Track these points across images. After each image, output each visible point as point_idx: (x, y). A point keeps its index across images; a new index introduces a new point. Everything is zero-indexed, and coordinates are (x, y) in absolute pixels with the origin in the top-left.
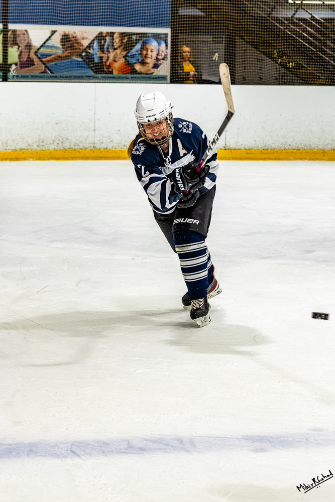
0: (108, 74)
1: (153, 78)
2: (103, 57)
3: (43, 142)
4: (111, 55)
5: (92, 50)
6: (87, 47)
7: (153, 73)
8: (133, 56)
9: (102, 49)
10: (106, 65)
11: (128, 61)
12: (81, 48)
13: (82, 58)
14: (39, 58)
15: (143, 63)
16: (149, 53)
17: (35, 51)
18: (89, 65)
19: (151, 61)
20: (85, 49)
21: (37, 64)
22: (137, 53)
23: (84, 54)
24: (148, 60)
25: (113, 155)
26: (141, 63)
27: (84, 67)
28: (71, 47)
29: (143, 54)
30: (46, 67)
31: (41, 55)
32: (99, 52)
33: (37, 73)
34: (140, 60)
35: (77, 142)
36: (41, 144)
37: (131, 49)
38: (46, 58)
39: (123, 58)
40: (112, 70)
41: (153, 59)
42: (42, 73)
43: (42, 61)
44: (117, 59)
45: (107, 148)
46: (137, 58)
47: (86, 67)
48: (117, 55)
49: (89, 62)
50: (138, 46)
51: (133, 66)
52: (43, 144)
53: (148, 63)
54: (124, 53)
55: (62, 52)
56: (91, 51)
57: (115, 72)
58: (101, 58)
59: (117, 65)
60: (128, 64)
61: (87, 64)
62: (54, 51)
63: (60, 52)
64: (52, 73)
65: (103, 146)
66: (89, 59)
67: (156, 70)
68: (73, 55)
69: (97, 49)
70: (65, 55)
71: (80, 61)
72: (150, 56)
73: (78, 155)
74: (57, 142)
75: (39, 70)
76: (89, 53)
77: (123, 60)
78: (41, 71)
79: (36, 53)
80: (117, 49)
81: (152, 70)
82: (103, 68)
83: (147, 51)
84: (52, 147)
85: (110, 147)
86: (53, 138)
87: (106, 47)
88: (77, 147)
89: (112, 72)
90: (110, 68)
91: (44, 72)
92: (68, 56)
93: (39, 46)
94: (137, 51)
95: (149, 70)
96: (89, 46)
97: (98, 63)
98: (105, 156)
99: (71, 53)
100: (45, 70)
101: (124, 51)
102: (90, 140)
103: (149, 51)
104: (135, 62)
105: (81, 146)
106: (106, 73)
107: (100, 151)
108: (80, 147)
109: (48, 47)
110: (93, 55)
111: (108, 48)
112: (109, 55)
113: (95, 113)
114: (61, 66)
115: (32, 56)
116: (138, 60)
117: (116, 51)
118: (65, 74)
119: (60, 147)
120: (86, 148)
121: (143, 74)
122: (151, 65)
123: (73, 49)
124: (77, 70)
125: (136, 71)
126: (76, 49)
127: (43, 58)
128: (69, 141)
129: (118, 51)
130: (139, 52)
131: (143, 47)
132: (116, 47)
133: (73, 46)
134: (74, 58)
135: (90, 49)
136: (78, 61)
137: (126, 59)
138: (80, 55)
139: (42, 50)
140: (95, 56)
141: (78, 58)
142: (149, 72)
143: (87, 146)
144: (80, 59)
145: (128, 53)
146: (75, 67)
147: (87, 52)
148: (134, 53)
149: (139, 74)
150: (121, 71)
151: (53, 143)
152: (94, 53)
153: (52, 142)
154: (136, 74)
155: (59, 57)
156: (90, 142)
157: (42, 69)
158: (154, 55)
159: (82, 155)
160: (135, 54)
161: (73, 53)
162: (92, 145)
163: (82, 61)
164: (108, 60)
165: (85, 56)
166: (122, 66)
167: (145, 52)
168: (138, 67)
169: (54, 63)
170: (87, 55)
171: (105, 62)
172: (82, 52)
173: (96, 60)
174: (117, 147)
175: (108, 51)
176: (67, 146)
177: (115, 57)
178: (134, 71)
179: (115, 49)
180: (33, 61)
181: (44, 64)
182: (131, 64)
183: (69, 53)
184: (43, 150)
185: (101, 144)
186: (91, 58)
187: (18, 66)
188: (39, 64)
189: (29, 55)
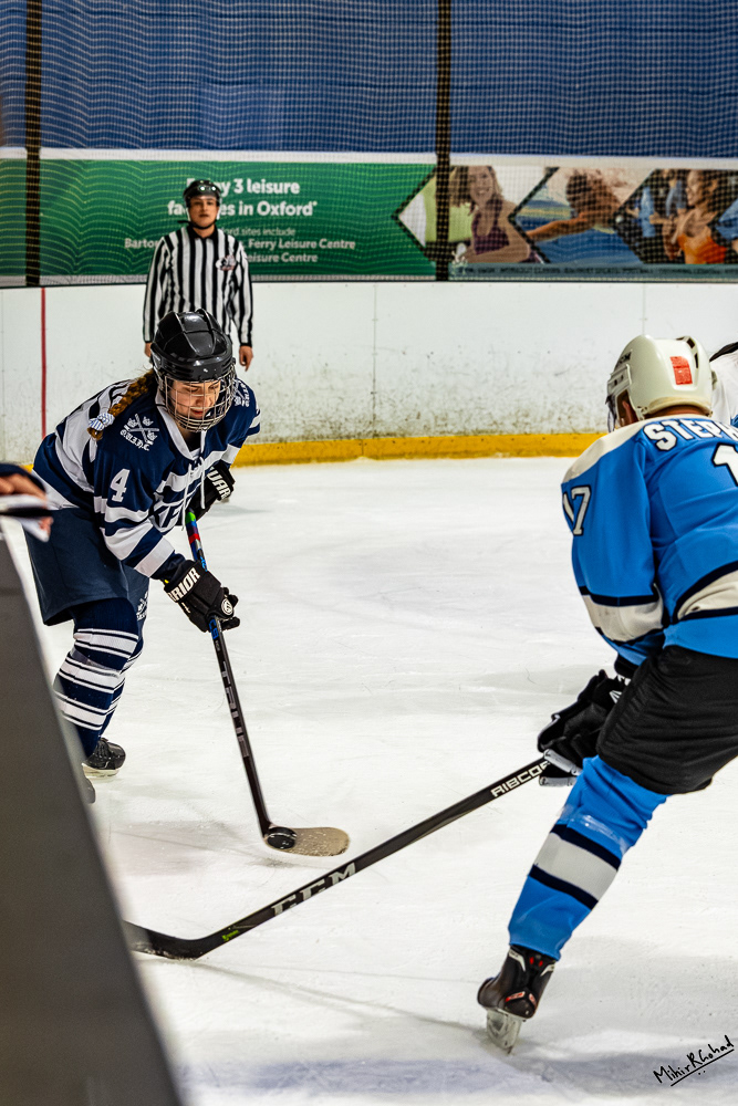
2: (661, 225)
4: (681, 223)
5: (636, 208)
9: (659, 206)
10: (667, 244)
12: (612, 205)
17: (509, 212)
18: (630, 243)
21: (513, 243)
23: (618, 219)
28: (590, 203)
32: (652, 214)
38: (534, 228)
39: (706, 228)
40: (682, 254)
44: (693, 230)
48: (694, 220)
51: (730, 245)
54: (709, 217)
56: (635, 213)
57: (689, 259)
58: (658, 228)
59: (692, 244)
60: (720, 241)
68: (594, 222)
69: (650, 209)
70: (576, 221)
75: (518, 255)
76: (631, 216)
77: (706, 232)
78: (522, 258)
80: (693, 207)
82: (663, 250)
87: (668, 202)
89: (681, 259)
90: (677, 250)
91: (529, 260)
92: (583, 223)
96: (631, 202)
97: (651, 239)
99: (589, 216)
100: (532, 254)
101: (709, 211)
106: (668, 262)
110: (640, 220)
111: (673, 205)
112: (676, 220)
115: (503, 223)
117: (692, 211)
123: (595, 208)
126: (600, 208)
129: (698, 212)
132: (690, 203)
133: (595, 202)
134: (597, 227)
135: (631, 208)
138: (611, 222)
140: (644, 224)
141: (605, 227)
144: (610, 231)
147: (625, 215)
150: (703, 255)
152: (643, 217)
155: (563, 225)
157: (525, 254)
161: (595, 216)
164: (672, 231)
166: (705, 245)
169: (551, 240)
171: (668, 237)
172: (615, 215)
173: (647, 233)
175: (675, 213)
177: (688, 226)
178: (732, 257)
179: (689, 208)
180: (504, 236)
183: (583, 217)
187: (472, 246)
188: (518, 242)
189: (496, 222)
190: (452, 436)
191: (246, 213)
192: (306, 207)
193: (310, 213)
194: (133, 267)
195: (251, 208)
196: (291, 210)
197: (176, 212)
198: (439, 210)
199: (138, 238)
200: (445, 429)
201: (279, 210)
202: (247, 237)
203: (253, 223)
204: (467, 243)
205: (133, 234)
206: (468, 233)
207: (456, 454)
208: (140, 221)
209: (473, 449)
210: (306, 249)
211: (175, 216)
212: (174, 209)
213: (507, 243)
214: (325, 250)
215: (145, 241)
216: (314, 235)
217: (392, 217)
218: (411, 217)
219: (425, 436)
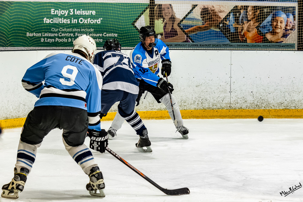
0: (243, 42)
1: (282, 46)
2: (238, 28)
3: (185, 102)
4: (246, 26)
5: (228, 21)
6: (224, 19)
7: (282, 42)
8: (264, 27)
9: (237, 20)
10: (240, 35)
11: (260, 31)
12: (219, 19)
13: (219, 29)
14: (182, 29)
15: (274, 33)
16: (279, 24)
17: (178, 22)
18: (225, 34)
19: (280, 32)
20: (222, 21)
21: (180, 35)
22: (268, 24)
23: (221, 25)
24: (278, 31)
25: (247, 114)
26: (271, 32)
27: (221, 36)
28: (209, 19)
29: (273, 25)
30: (187, 36)
31: (184, 26)
32: (234, 23)
33: (180, 42)
34: (271, 31)
35: (215, 102)
36: (182, 104)
37: (263, 21)
38: (188, 28)
39: (255, 29)
40: (246, 38)
41: (282, 29)
42: (184, 42)
43: (184, 31)
44: (250, 30)
45: (241, 108)
46: (268, 29)
47: (223, 37)
48: (250, 25)
49: (225, 31)
50: (269, 18)
51: (265, 35)
52: (185, 104)
53: (278, 33)
54: (257, 24)
55: (202, 23)
56: (228, 23)
57: (249, 41)
58: (236, 29)
59: (250, 35)
60: (260, 34)
61: (223, 34)
62: (195, 23)
63: (200, 24)
64: (193, 42)
65: (238, 106)
66: (225, 30)
67: (285, 39)
68: (211, 26)
69: (233, 21)
70: (204, 26)
71: (217, 31)
72: (279, 27)
73: (215, 114)
74: (197, 103)
75: (182, 39)
76: (226, 24)
77: (255, 30)
78: (183, 40)
79: (179, 25)
80: (250, 21)
81: (282, 39)
82: (238, 37)
83: (277, 22)
84: (193, 107)
85: (244, 106)
86: (194, 99)
87: (240, 18)
88: (215, 107)
89: (246, 41)
90: (244, 37)
91: (186, 41)
92: (207, 27)
93: (181, 19)
94: (269, 22)
95: (279, 39)
96: (226, 18)
97: (234, 33)
98: (240, 115)
99: (209, 24)
100: (187, 39)
101: (256, 22)
102: (227, 101)
103: (279, 22)
104: (266, 32)
105: (219, 106)
106: (240, 42)
107: (235, 110)
108: (217, 107)
109: (190, 19)
110: (229, 26)
111: (242, 20)
112: (243, 26)
113: (231, 77)
114: (201, 36)
115: (176, 26)
116: (269, 30)
117: (249, 22)
118: (204, 43)
119: (200, 107)
120: (223, 108)
121: (273, 42)
122: (280, 35)
123: (211, 21)
124: (215, 39)
125: (267, 40)
126: (214, 21)
127: (186, 29)
128: (208, 101)
129: (252, 22)
130: (270, 23)
131: (274, 19)
132: (249, 19)
133: (212, 18)
134: (213, 29)
135: (226, 21)
136: (215, 31)
137: (258, 29)
138: (218, 26)
139: (184, 22)
140: (231, 27)
141: (215, 28)
142: (279, 41)
143: (224, 105)
144: (218, 30)
145: (260, 24)
146: (213, 36)
147: (224, 23)
148: (265, 24)
149: (269, 42)
150: (254, 39)
151: (194, 103)
152: (230, 24)
153: (192, 103)
154: (267, 42)
155: (199, 27)
156: (227, 102)
157: (184, 39)
158: (283, 25)
159: (219, 114)
160: (267, 25)
161: (211, 24)
162: (228, 105)
163: (219, 31)
164: (242, 30)
165: (222, 27)
166: (254, 36)
167: (275, 24)
168: (269, 37)
169: (195, 33)
170: (223, 26)
171: (240, 32)
172: (220, 23)
173: (232, 30)
174: (250, 107)
175: (242, 22)
176: (206, 105)
177: (248, 28)
178: (266, 40)
179: (248, 21)
180: (176, 31)
181: (186, 34)
182: (262, 34)
183: (207, 24)
184: (185, 109)
185: (237, 104)
186: (227, 29)
187: (163, 36)
188: (182, 34)
189: (173, 26)
190: (156, 110)
191: (74, 23)
192: (98, 20)
193: (100, 23)
194: (30, 44)
195: (76, 20)
196: (92, 21)
197: (47, 22)
198: (150, 21)
199: (32, 32)
200: (153, 108)
201: (87, 21)
202: (75, 32)
203: (77, 26)
204: (162, 34)
205: (29, 30)
206: (162, 31)
207: (157, 118)
208: (32, 25)
209: (164, 116)
210: (98, 37)
211: (47, 24)
212: (46, 21)
213: (178, 35)
214: (105, 37)
215: (35, 34)
216: (101, 31)
217: (132, 24)
218: (139, 24)
219: (145, 111)
